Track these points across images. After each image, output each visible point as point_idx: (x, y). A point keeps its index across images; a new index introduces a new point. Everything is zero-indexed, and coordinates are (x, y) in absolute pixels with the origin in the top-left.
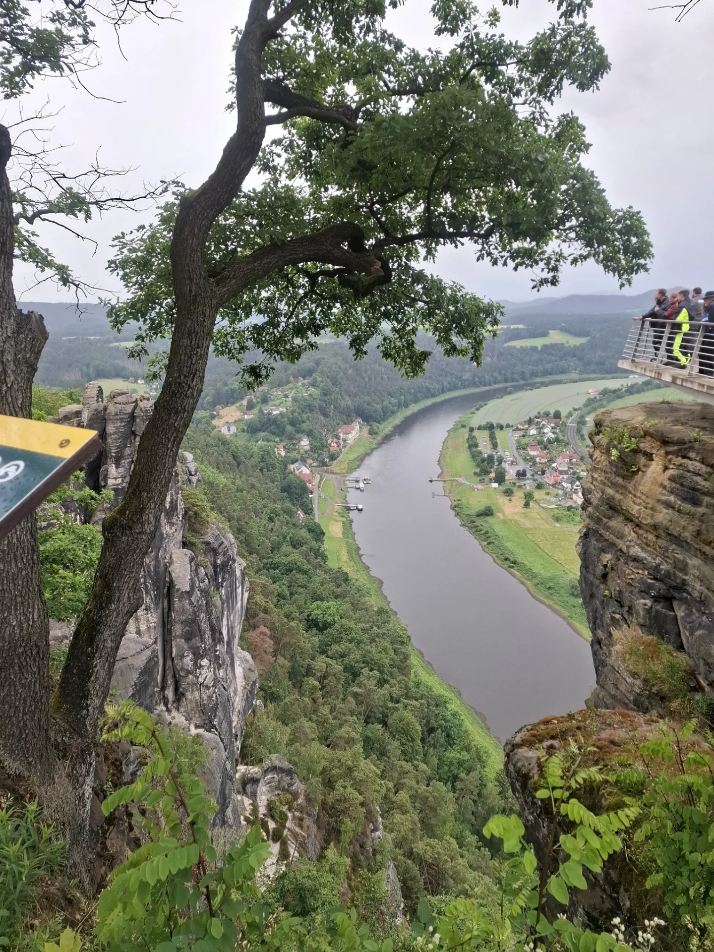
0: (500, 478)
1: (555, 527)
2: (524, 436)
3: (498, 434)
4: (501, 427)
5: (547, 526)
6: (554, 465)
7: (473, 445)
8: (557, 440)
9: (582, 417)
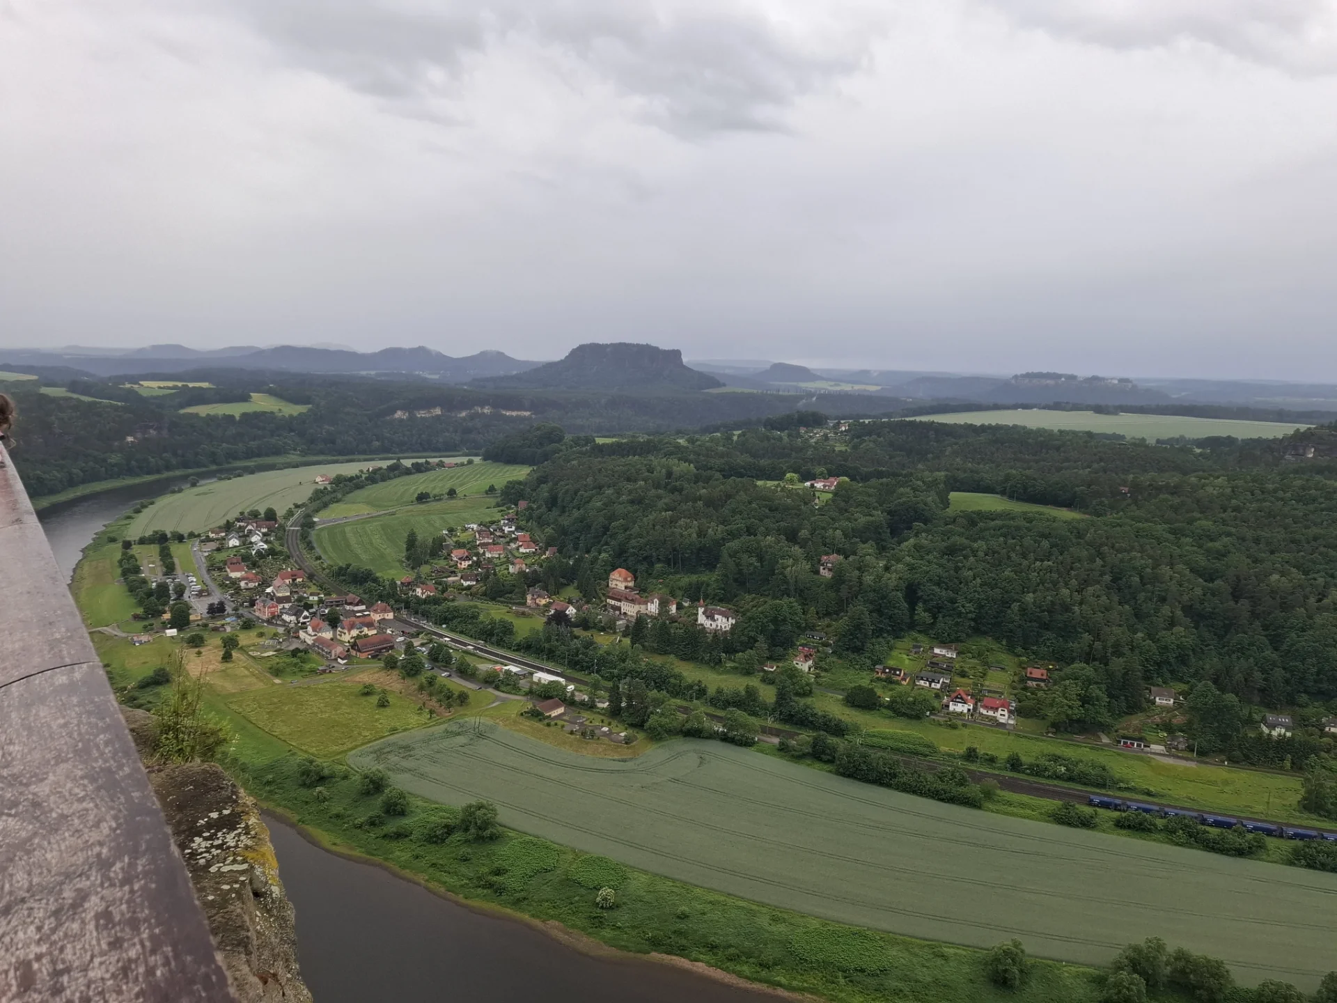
0: (180, 620)
1: (274, 684)
2: (218, 550)
3: (176, 549)
4: (180, 538)
5: (260, 685)
6: (269, 590)
7: (130, 569)
8: (271, 552)
9: (308, 516)
